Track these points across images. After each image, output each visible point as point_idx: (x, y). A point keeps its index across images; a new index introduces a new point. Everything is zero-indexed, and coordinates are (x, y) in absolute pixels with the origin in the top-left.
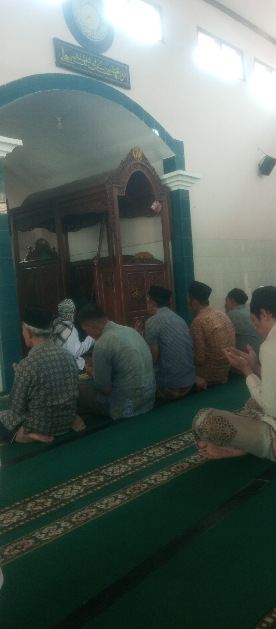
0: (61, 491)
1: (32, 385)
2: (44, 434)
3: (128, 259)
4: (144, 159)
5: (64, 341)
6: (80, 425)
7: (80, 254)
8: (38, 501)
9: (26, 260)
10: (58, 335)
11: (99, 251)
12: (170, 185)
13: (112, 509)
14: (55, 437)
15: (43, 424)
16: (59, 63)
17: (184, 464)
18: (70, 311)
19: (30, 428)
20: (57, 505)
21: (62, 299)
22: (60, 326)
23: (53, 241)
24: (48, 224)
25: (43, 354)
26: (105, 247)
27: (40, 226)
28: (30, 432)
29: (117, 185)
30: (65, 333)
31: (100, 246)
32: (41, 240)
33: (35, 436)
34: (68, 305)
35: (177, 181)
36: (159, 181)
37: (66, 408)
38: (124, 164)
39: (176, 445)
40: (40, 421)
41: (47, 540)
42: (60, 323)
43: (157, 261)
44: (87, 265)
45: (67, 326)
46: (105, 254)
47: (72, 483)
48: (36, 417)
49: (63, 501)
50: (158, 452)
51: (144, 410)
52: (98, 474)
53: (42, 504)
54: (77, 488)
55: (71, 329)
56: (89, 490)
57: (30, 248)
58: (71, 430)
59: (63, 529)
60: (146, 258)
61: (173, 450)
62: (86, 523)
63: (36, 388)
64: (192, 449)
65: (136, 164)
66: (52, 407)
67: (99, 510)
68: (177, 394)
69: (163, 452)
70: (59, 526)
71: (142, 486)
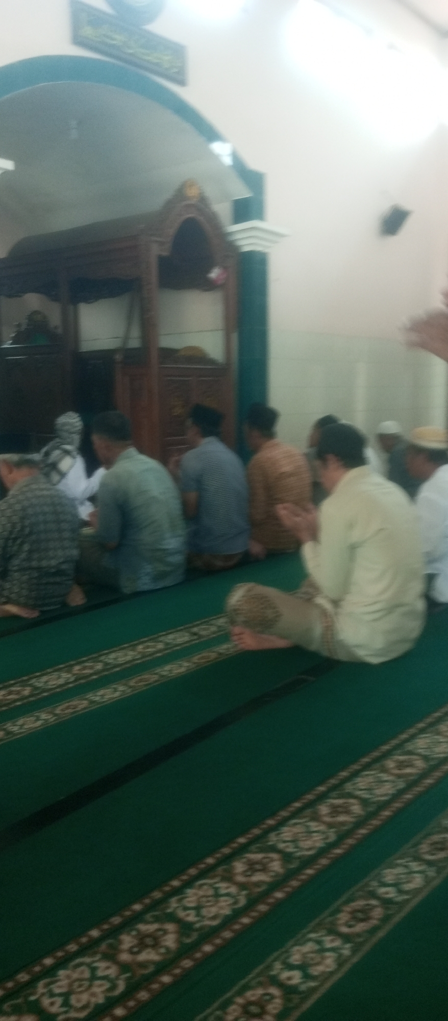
0: (44, 679)
1: (13, 536)
2: (25, 606)
3: (168, 354)
4: (203, 199)
5: (63, 475)
6: (77, 598)
7: (95, 340)
8: (13, 689)
9: (11, 344)
10: (54, 466)
11: (126, 338)
12: (240, 243)
13: (109, 702)
14: (42, 612)
15: (25, 592)
16: (78, 40)
17: (210, 655)
18: (73, 430)
19: (7, 597)
20: (38, 694)
21: (63, 411)
22: (57, 453)
23: (54, 315)
24: (48, 289)
25: (29, 495)
26: (136, 332)
27: (36, 290)
28: (5, 603)
29: (158, 239)
30: (65, 464)
31: (128, 330)
32: (36, 312)
33: (13, 609)
34: (71, 421)
35: (250, 237)
36: (223, 236)
37: (59, 573)
38: (170, 205)
39: (206, 630)
40: (22, 589)
41: (23, 733)
42: (57, 448)
43: (212, 362)
44: (106, 356)
45: (67, 453)
46: (134, 343)
47: (59, 670)
48: (15, 582)
49: (44, 691)
50: (179, 638)
51: (168, 582)
52: (96, 660)
53: (18, 693)
54: (65, 676)
55: (74, 457)
56: (80, 679)
57: (19, 325)
58: (64, 604)
59: (43, 721)
60: (196, 357)
61: (200, 637)
62: (73, 715)
63: (19, 541)
64: (225, 637)
65: (189, 206)
66: (39, 569)
67: (92, 702)
68: (219, 563)
69: (186, 639)
70: (38, 719)
71: (152, 677)
